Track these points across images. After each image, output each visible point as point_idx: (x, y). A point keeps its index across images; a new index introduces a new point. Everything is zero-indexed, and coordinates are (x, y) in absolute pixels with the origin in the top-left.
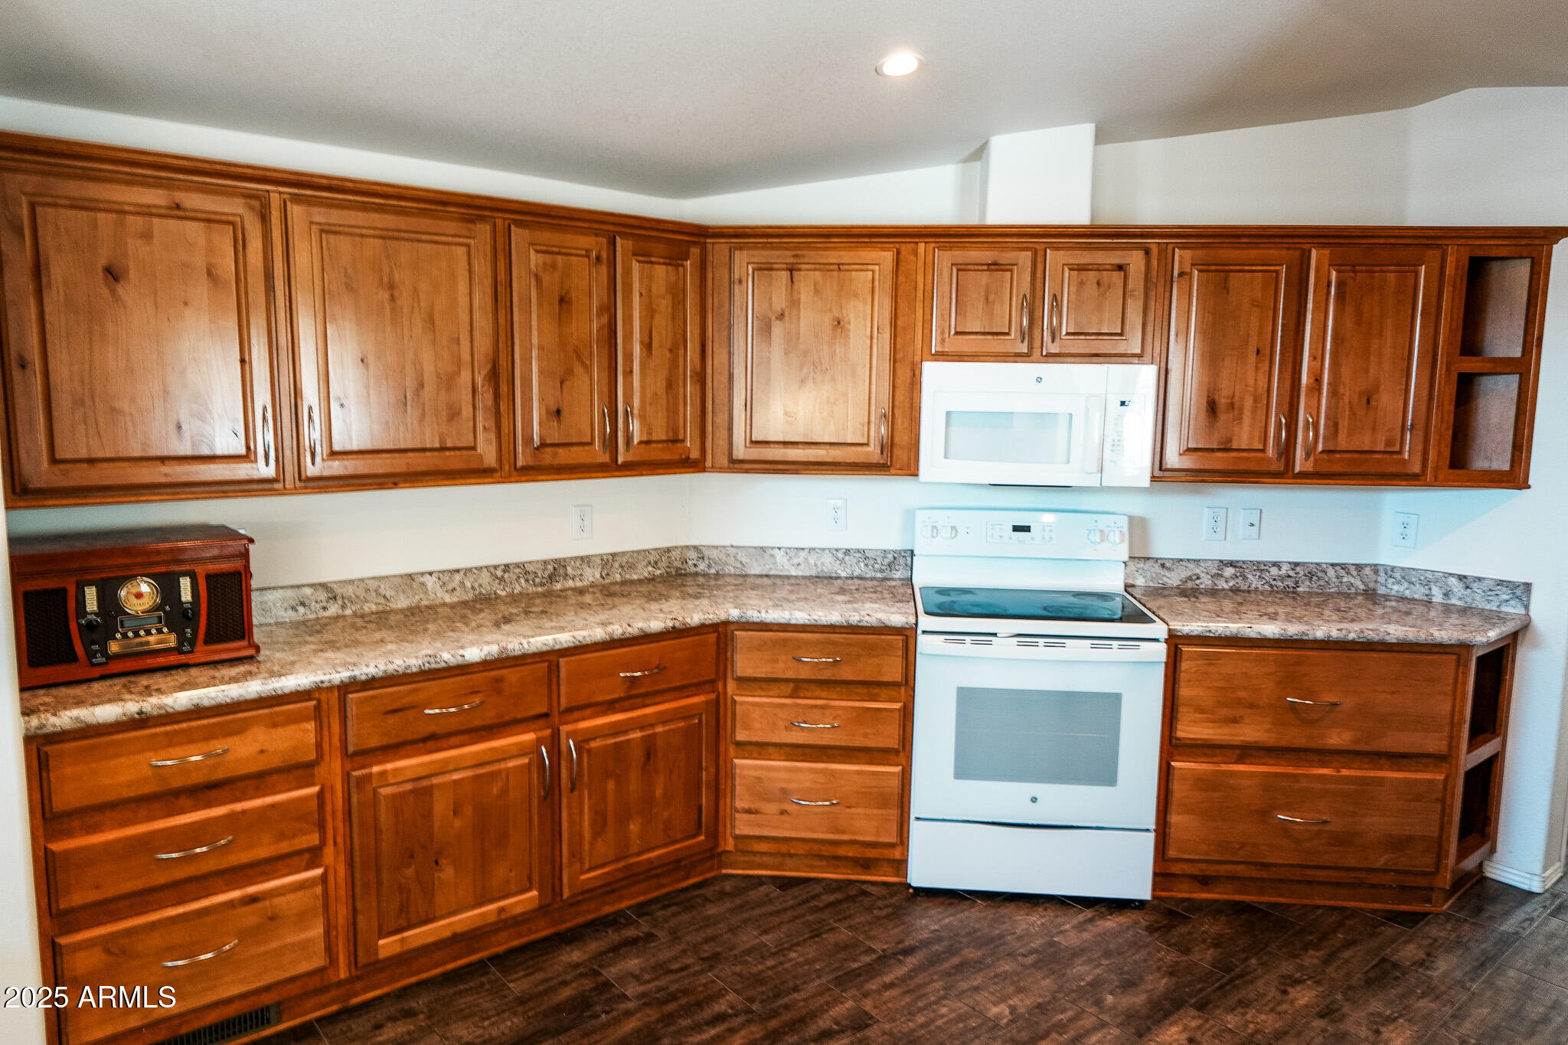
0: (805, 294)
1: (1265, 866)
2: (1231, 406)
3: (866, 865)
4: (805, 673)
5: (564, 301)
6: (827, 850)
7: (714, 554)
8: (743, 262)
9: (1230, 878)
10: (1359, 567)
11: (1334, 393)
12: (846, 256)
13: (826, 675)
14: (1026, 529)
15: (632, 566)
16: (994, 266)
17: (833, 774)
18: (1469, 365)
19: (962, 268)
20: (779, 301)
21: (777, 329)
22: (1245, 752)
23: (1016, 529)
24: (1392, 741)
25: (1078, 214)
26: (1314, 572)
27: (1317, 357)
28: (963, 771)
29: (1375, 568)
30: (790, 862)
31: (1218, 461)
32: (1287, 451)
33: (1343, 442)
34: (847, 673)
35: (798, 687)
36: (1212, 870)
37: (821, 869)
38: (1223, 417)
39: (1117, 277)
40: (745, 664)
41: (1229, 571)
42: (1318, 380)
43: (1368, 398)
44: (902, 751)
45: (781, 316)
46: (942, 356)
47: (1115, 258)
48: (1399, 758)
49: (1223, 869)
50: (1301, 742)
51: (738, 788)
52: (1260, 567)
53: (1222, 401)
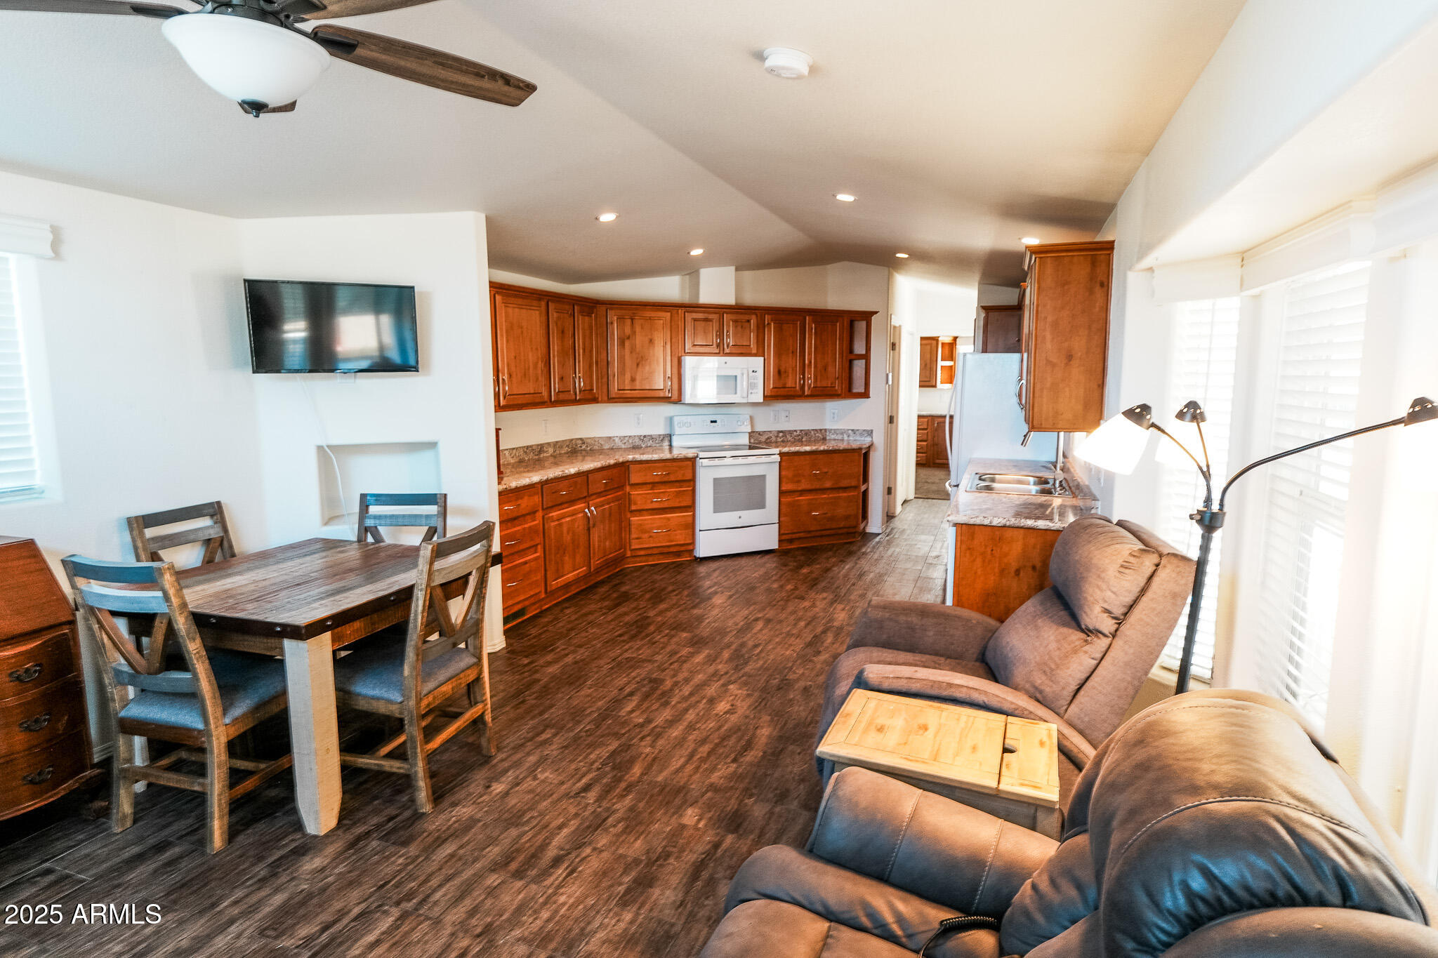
0: (638, 329)
1: (810, 532)
2: (785, 372)
3: (678, 554)
4: (657, 480)
5: (563, 332)
6: (666, 550)
7: (589, 441)
8: (613, 316)
9: (799, 538)
10: (821, 430)
11: (815, 367)
12: (653, 314)
13: (666, 479)
14: (715, 422)
15: (561, 447)
16: (706, 320)
17: (668, 519)
18: (851, 357)
19: (695, 320)
20: (628, 330)
21: (627, 343)
22: (802, 492)
23: (712, 422)
24: (845, 483)
25: (731, 300)
26: (807, 433)
27: (810, 354)
28: (717, 509)
29: (826, 430)
30: (651, 558)
31: (782, 392)
32: (803, 387)
33: (819, 384)
34: (672, 478)
35: (654, 485)
36: (794, 536)
37: (663, 559)
38: (783, 376)
39: (747, 324)
40: (634, 478)
41: (781, 434)
42: (810, 362)
43: (825, 368)
44: (691, 507)
45: (628, 338)
46: (689, 353)
47: (747, 317)
48: (845, 489)
49: (797, 535)
50: (818, 487)
51: (633, 530)
52: (791, 432)
53: (783, 370)
